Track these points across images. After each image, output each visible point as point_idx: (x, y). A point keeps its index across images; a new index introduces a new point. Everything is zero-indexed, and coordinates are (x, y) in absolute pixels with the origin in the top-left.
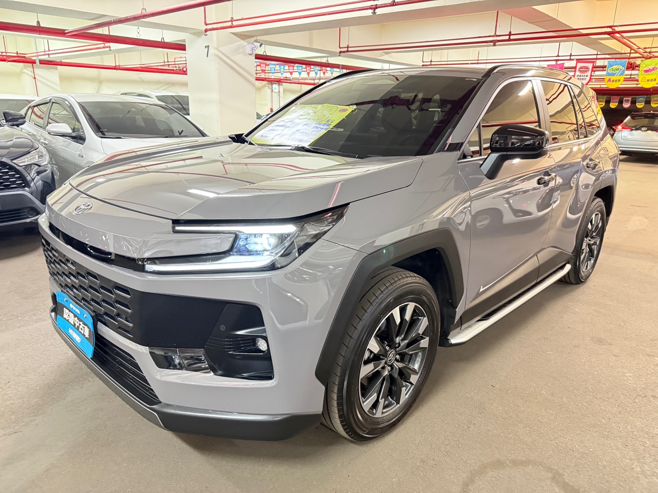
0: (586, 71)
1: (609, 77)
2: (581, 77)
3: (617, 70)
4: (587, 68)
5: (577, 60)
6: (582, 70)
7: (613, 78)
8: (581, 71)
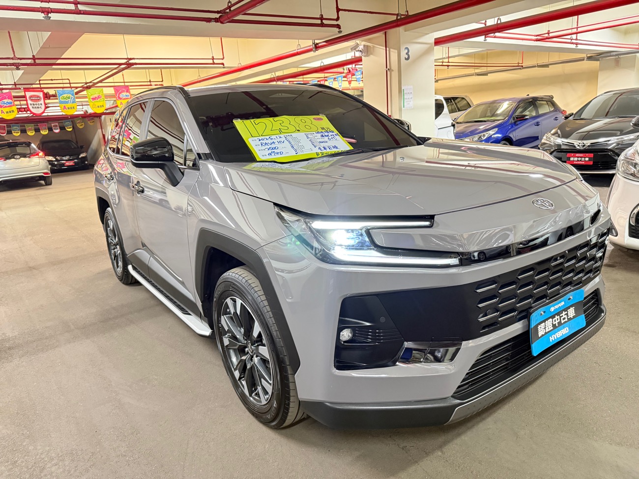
0: (39, 100)
1: (64, 105)
2: (35, 106)
3: (69, 98)
4: (38, 97)
5: (24, 89)
6: (33, 98)
7: (67, 106)
8: (32, 100)
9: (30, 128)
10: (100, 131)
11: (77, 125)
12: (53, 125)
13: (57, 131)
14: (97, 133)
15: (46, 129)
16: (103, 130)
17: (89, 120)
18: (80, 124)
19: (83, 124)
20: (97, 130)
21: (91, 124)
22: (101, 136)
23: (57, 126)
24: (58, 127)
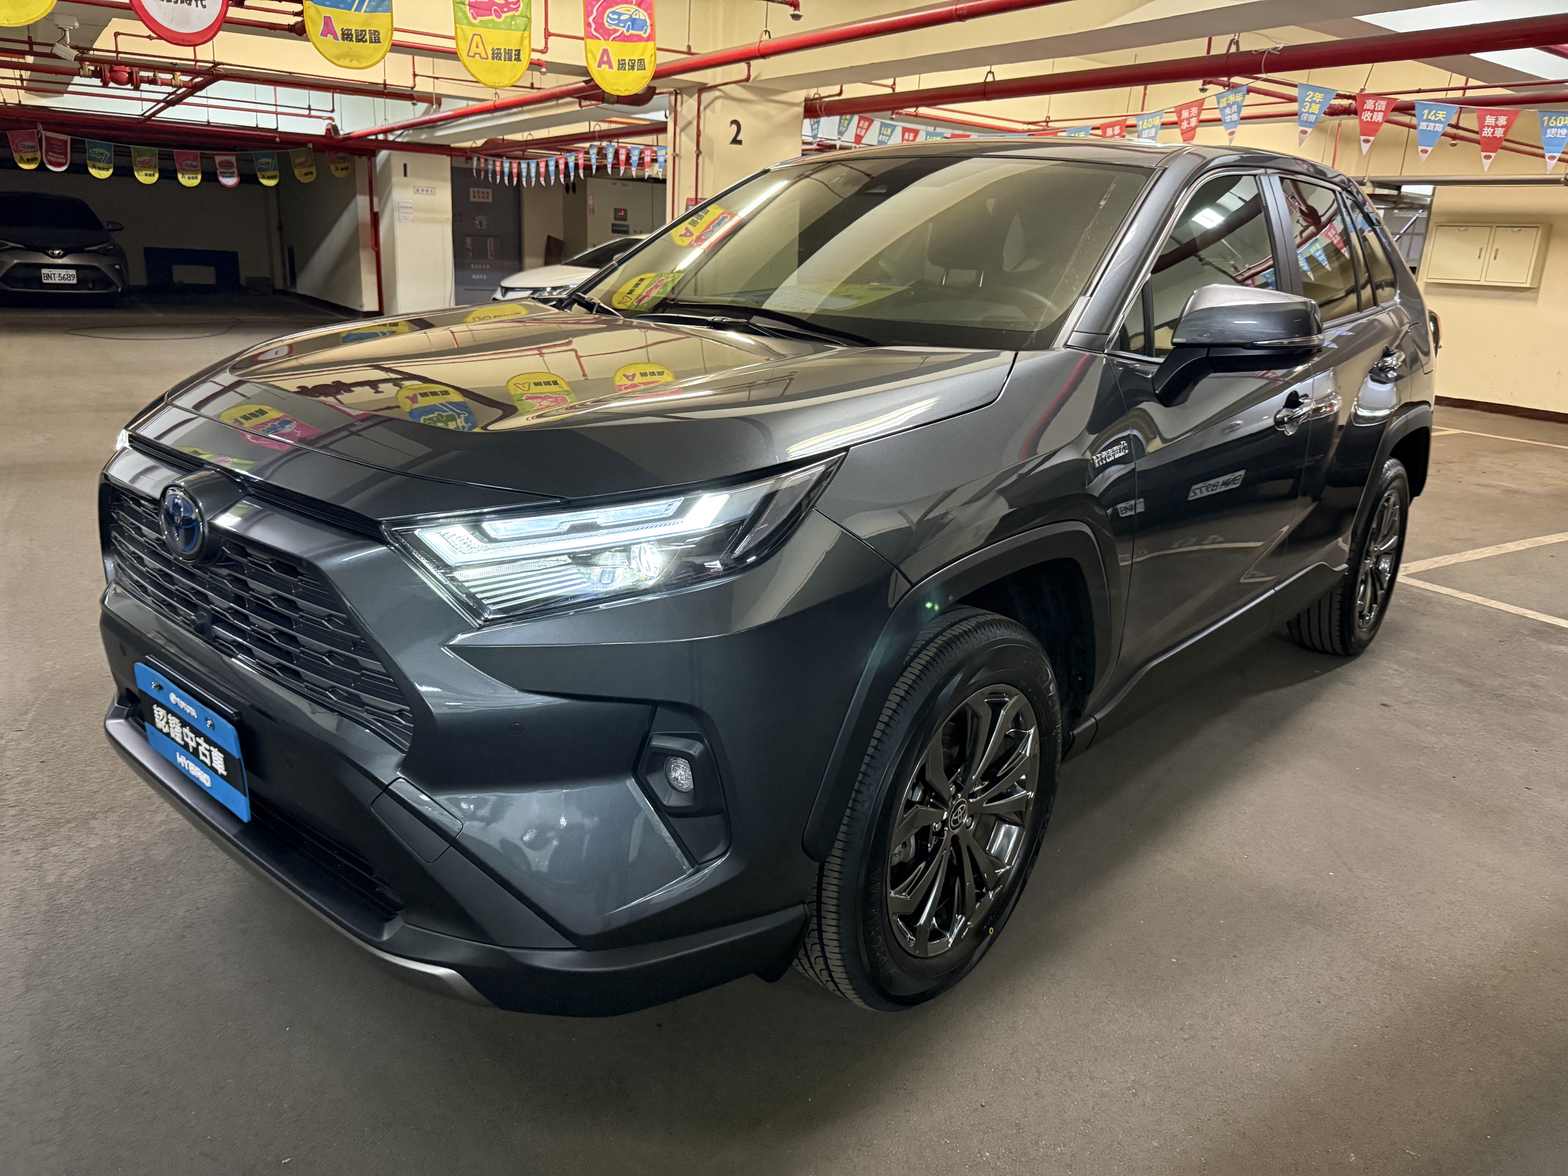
9: (146, 158)
10: (362, 201)
11: (296, 172)
12: (218, 159)
13: (230, 181)
14: (351, 207)
15: (196, 172)
16: (375, 199)
17: (334, 162)
18: (305, 170)
19: (313, 169)
20: (354, 196)
21: (340, 174)
22: (366, 217)
23: (229, 165)
24: (236, 170)
